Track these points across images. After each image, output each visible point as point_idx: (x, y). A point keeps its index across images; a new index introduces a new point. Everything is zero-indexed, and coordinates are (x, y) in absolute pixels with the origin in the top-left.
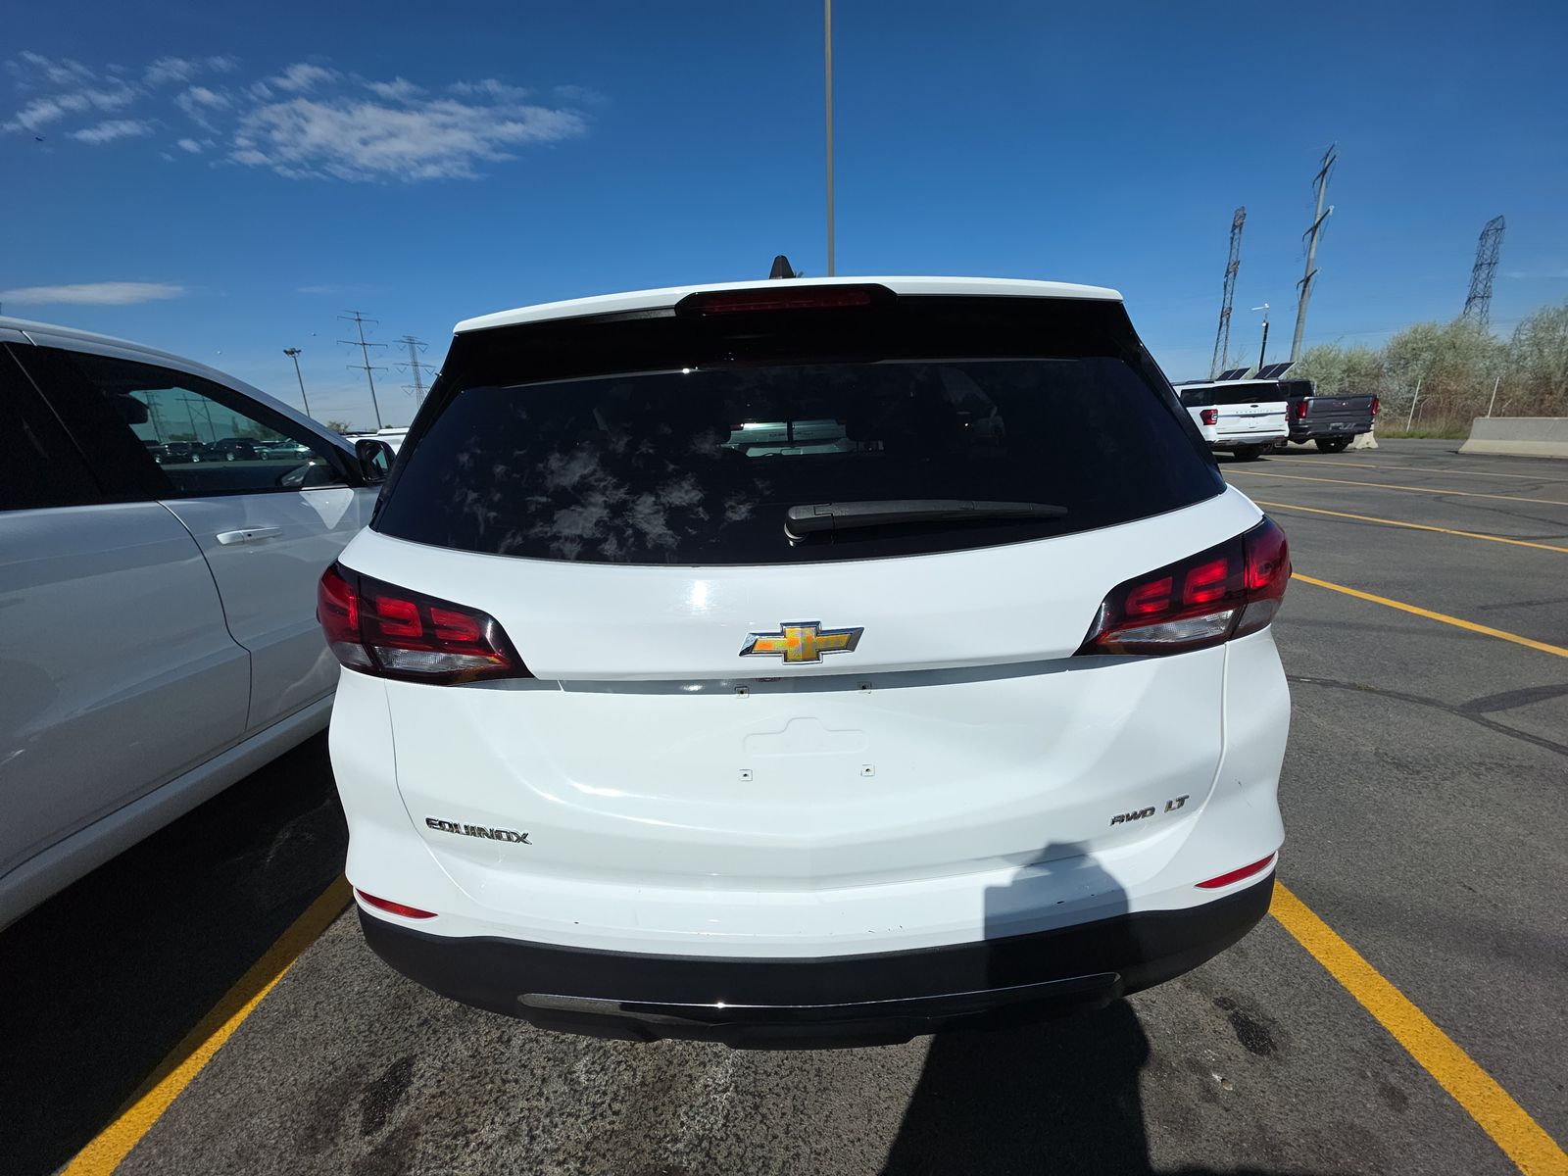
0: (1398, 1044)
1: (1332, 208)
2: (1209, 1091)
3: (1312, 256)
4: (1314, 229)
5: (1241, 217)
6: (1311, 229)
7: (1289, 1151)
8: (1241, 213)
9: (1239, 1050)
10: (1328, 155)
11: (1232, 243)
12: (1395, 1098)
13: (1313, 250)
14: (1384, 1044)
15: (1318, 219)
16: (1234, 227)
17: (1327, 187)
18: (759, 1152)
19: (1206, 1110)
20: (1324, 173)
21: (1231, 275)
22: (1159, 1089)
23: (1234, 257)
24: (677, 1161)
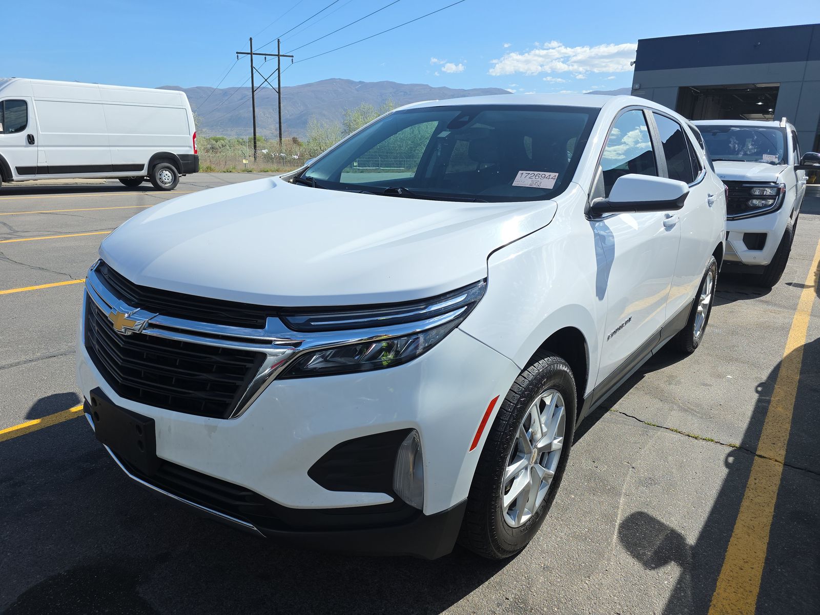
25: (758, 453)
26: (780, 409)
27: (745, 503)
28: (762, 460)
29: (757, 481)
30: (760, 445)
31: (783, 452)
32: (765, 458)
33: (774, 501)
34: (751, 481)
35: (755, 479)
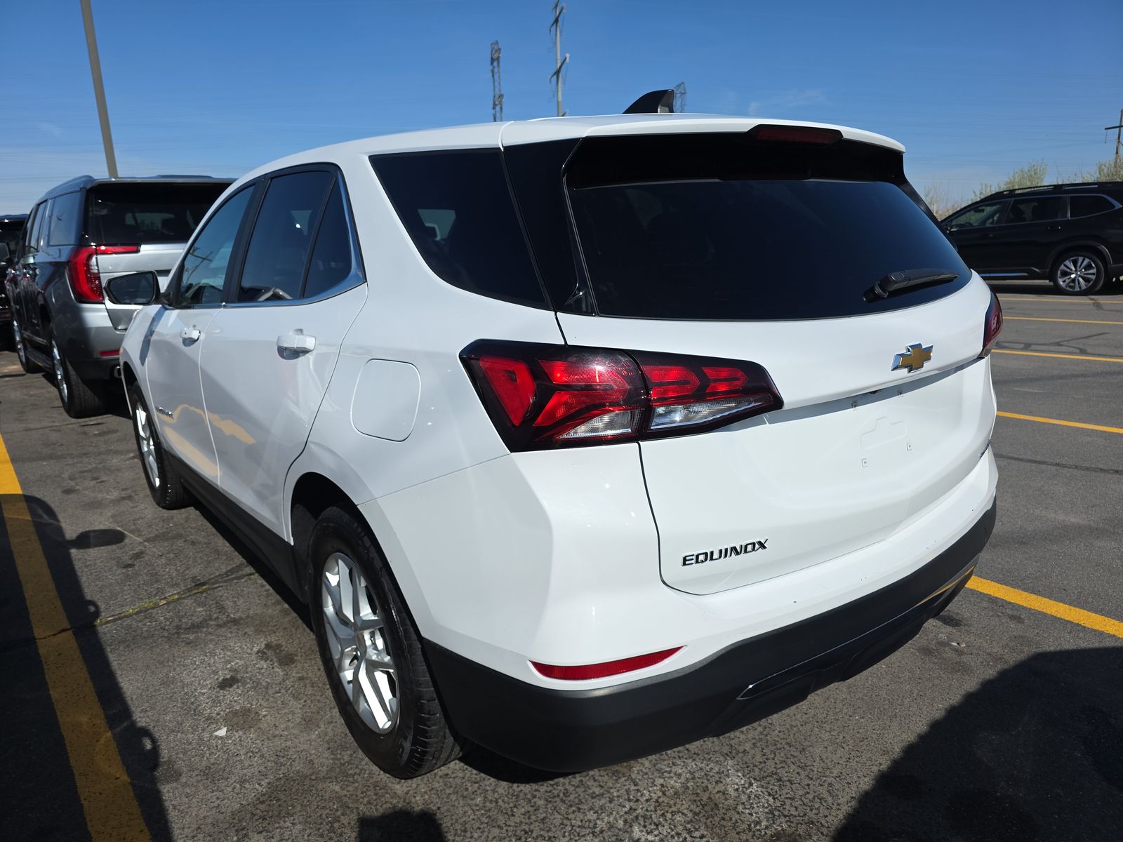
0: (997, 598)
1: (568, 55)
2: (957, 651)
3: (560, 99)
4: (557, 73)
5: (496, 51)
6: (555, 74)
7: (1006, 657)
8: (496, 47)
9: (949, 629)
10: (557, 6)
11: (493, 76)
12: (1017, 619)
13: (560, 93)
14: (993, 600)
15: (559, 65)
16: (493, 60)
17: (561, 35)
18: (810, 796)
19: (964, 659)
20: (556, 21)
21: (498, 108)
22: (940, 661)
23: (497, 90)
24: (773, 830)
25: (70, 632)
26: (84, 719)
27: (52, 586)
28: (61, 629)
29: (53, 607)
30: (73, 643)
31: (42, 651)
32: (59, 633)
33: (28, 602)
34: (58, 603)
35: (55, 607)
